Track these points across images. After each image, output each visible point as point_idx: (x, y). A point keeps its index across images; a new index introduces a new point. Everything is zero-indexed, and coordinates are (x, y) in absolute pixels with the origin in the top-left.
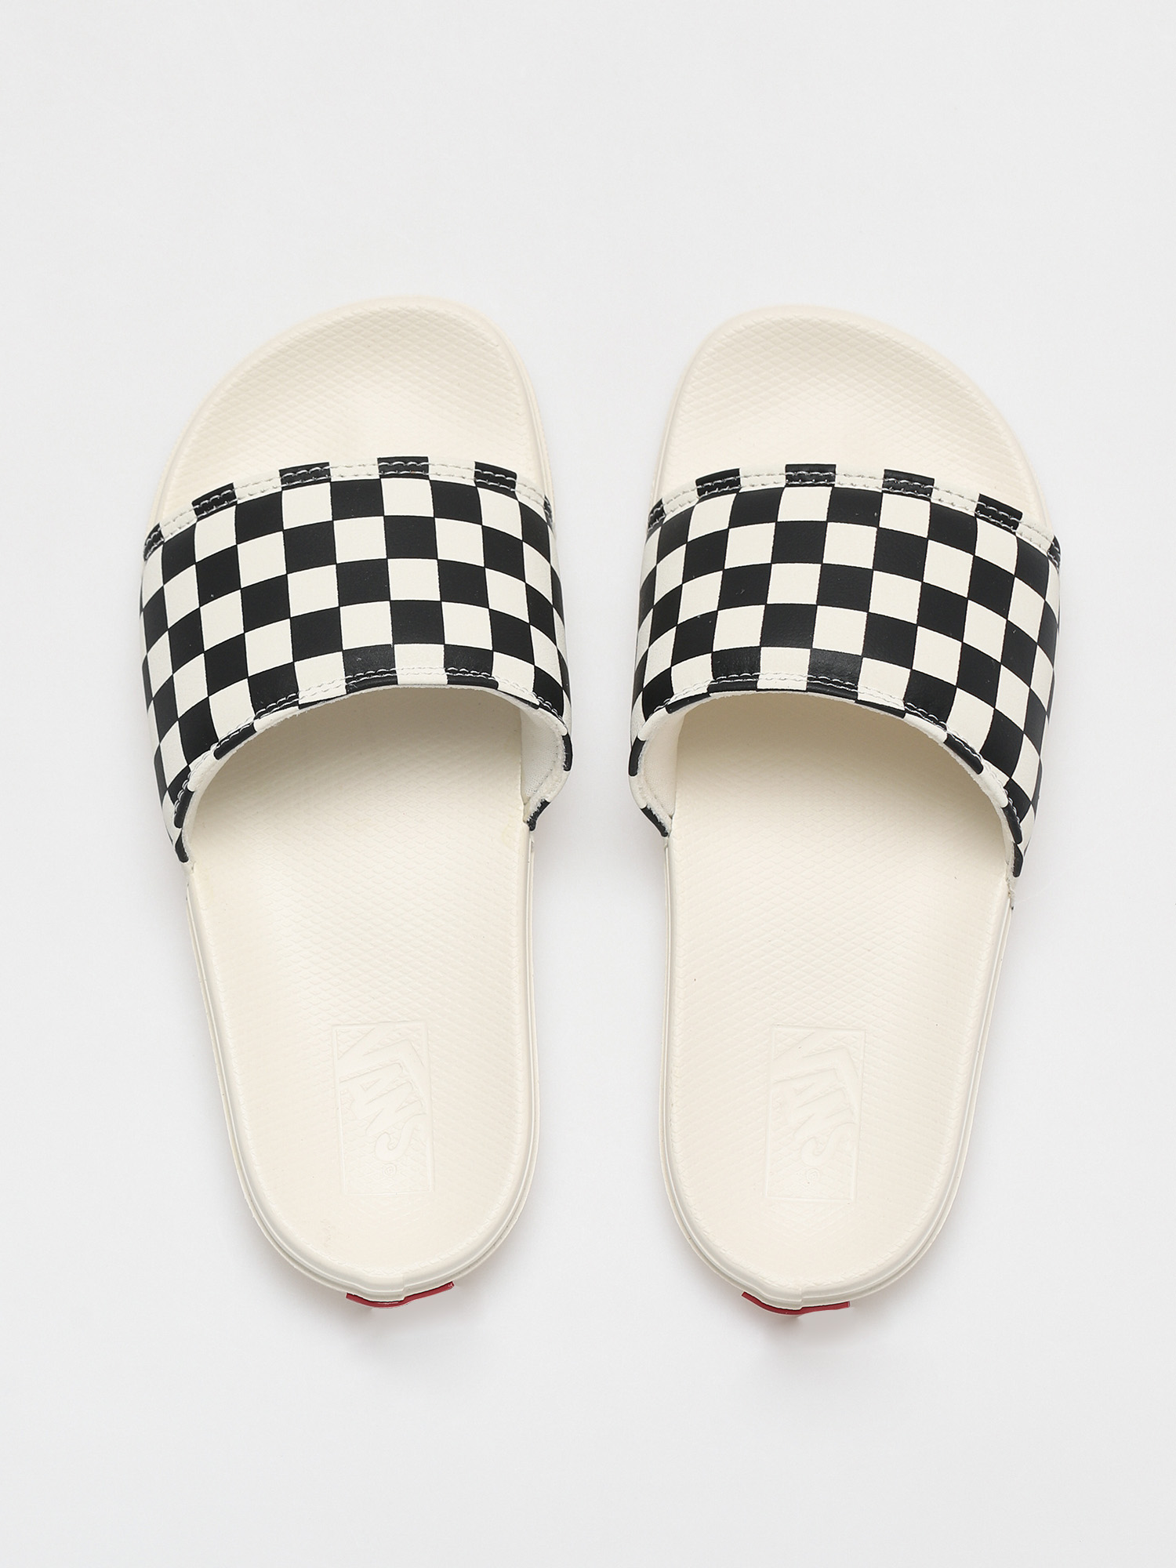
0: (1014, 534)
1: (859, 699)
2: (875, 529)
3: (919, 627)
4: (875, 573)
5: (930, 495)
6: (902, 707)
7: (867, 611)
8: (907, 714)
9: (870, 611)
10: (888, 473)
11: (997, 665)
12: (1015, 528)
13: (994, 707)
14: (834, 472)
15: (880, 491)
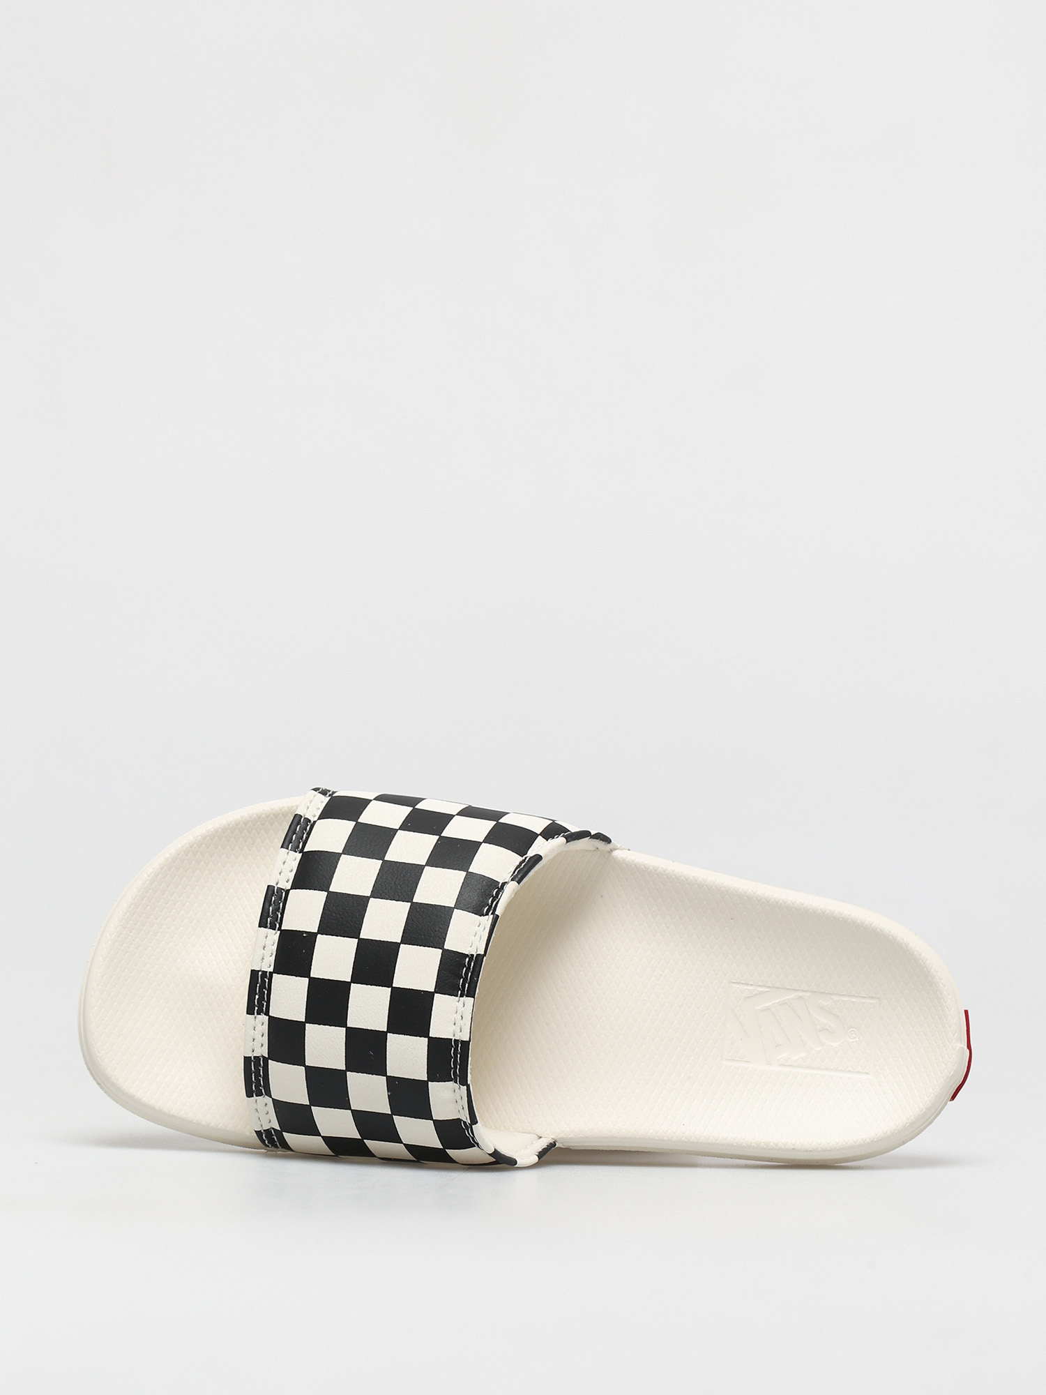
0: (315, 822)
1: (483, 953)
2: (319, 936)
3: (414, 901)
4: (362, 936)
5: (283, 890)
6: (491, 917)
7: (400, 944)
8: (496, 913)
9: (399, 942)
10: (262, 924)
11: (441, 838)
12: (310, 821)
13: (482, 843)
14: (259, 971)
15: (279, 932)
